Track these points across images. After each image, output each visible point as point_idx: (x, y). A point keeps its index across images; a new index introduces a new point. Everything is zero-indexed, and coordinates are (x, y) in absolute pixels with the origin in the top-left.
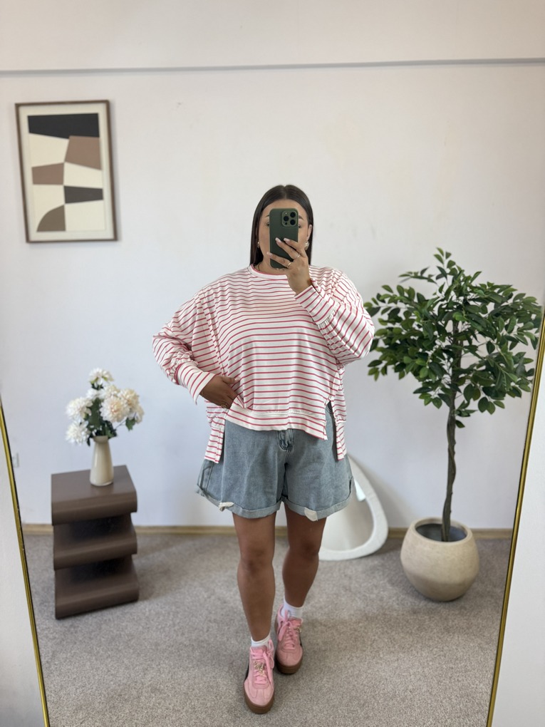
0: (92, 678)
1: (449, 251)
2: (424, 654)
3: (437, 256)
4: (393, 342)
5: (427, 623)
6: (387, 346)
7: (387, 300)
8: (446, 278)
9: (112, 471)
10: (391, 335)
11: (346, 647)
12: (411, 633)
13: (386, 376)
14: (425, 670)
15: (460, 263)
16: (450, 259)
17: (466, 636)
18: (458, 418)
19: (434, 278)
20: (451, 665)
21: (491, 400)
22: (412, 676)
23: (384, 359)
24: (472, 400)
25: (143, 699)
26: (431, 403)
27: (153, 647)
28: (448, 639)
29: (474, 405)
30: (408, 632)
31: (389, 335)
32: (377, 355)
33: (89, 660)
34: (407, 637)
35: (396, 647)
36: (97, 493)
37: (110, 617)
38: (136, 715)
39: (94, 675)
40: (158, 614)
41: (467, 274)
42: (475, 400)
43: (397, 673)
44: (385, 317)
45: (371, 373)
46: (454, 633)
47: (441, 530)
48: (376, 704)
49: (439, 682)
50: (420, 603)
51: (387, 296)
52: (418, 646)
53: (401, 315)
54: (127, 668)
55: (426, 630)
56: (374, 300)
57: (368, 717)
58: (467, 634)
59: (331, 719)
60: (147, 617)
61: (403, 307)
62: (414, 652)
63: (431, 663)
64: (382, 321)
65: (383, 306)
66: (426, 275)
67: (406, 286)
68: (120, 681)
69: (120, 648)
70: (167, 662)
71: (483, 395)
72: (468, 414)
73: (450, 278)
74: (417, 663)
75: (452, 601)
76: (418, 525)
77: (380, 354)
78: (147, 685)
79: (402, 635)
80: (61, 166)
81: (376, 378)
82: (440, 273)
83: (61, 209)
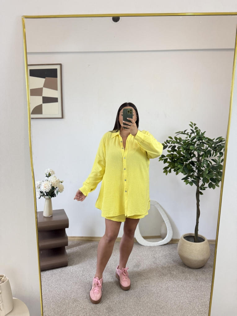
0: (49, 295)
1: (195, 123)
2: (187, 289)
3: (190, 125)
4: (174, 160)
5: (189, 277)
6: (170, 161)
8: (194, 133)
11: (155, 285)
12: (182, 280)
13: (170, 173)
14: (188, 295)
15: (199, 128)
16: (196, 126)
18: (200, 191)
19: (189, 134)
20: (198, 293)
21: (214, 184)
22: (182, 297)
23: (169, 166)
24: (206, 183)
25: (71, 303)
26: (189, 184)
27: (74, 284)
28: (197, 283)
29: (207, 185)
30: (180, 280)
31: (172, 157)
32: (167, 165)
33: (48, 288)
34: (180, 282)
35: (176, 286)
37: (56, 272)
39: (50, 294)
40: (76, 271)
41: (202, 131)
42: (207, 183)
43: (176, 296)
44: (170, 149)
45: (164, 172)
46: (200, 281)
47: (195, 238)
48: (167, 308)
49: (193, 300)
50: (185, 269)
51: (170, 141)
53: (176, 148)
54: (63, 292)
55: (188, 279)
56: (165, 142)
57: (164, 313)
58: (205, 281)
59: (148, 313)
60: (71, 272)
61: (177, 145)
63: (190, 292)
64: (169, 151)
65: (169, 145)
66: (186, 132)
67: (178, 137)
68: (61, 296)
69: (61, 284)
71: (210, 181)
72: (204, 189)
73: (195, 133)
74: (184, 293)
75: (199, 268)
76: (185, 236)
77: (168, 164)
78: (72, 298)
79: (178, 281)
80: (41, 89)
81: (166, 174)
82: (192, 132)
83: (41, 106)
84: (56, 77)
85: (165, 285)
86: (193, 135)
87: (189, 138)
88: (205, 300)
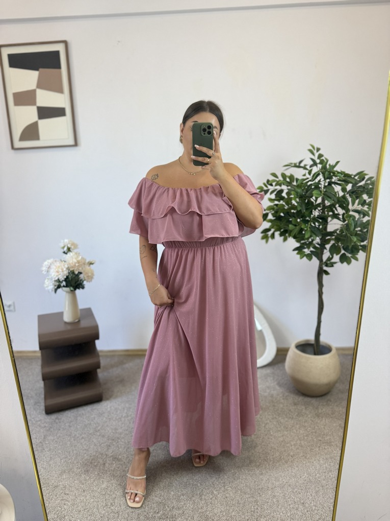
0: (71, 452)
1: (319, 147)
2: (301, 432)
3: (310, 151)
4: (278, 215)
5: (304, 411)
6: (274, 218)
7: (274, 184)
8: (317, 166)
9: (79, 312)
10: (277, 210)
12: (293, 418)
13: (274, 240)
14: (302, 442)
15: (326, 156)
16: (320, 152)
17: (331, 419)
18: (325, 268)
19: (308, 167)
20: (320, 439)
21: (350, 255)
22: (293, 447)
23: (272, 228)
24: (335, 255)
25: (107, 465)
26: (305, 258)
27: (114, 431)
28: (319, 422)
29: (336, 258)
30: (290, 418)
31: (276, 210)
32: (266, 225)
33: (70, 440)
34: (290, 420)
35: (282, 427)
36: (69, 327)
37: (83, 412)
38: (102, 475)
39: (73, 451)
40: (116, 409)
41: (332, 162)
42: (337, 254)
43: (283, 444)
44: (273, 196)
45: (263, 238)
46: (322, 417)
47: (315, 347)
48: (267, 465)
49: (311, 449)
50: (299, 398)
51: (274, 181)
52: (298, 426)
53: (284, 194)
54: (95, 445)
55: (303, 416)
56: (264, 184)
57: (262, 473)
58: (332, 418)
60: (109, 411)
61: (285, 189)
62: (295, 431)
63: (306, 438)
64: (271, 200)
65: (271, 188)
66: (302, 165)
67: (288, 173)
68: (91, 453)
69: (90, 432)
70: (123, 440)
71: (343, 252)
72: (332, 265)
73: (320, 166)
74: (296, 438)
75: (321, 396)
76: (298, 344)
77: (269, 224)
78: (110, 456)
79: (286, 419)
80: (34, 92)
81: (267, 242)
82: (312, 163)
83: (36, 124)
84: (58, 66)
85: (265, 427)
86: (315, 170)
87: (308, 176)
88: (330, 449)
